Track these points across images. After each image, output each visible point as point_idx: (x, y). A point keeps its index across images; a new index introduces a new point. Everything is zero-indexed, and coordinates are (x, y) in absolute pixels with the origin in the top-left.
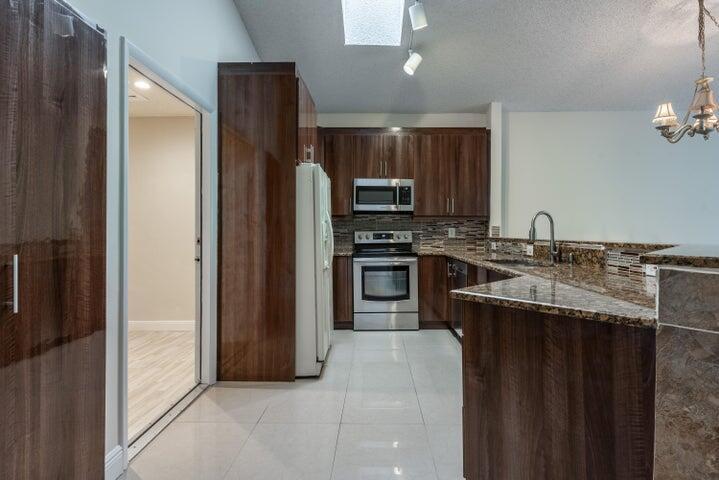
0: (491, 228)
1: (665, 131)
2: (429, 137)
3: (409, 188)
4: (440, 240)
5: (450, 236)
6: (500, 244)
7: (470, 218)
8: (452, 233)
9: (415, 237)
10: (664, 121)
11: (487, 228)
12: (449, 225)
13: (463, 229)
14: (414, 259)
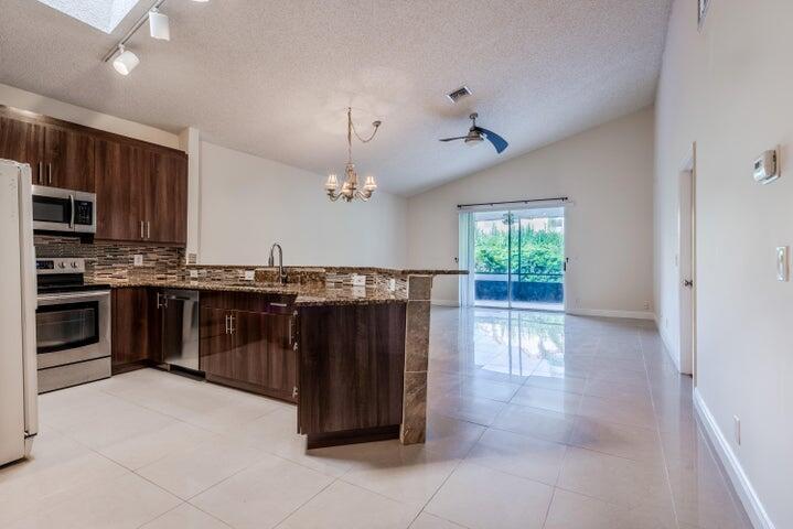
0: (187, 255)
1: (331, 193)
2: (117, 145)
3: (90, 204)
4: (123, 268)
5: (136, 264)
6: (204, 271)
7: (160, 244)
8: (138, 260)
9: (88, 265)
10: (332, 186)
11: (183, 256)
12: (134, 252)
13: (153, 256)
14: (108, 292)
